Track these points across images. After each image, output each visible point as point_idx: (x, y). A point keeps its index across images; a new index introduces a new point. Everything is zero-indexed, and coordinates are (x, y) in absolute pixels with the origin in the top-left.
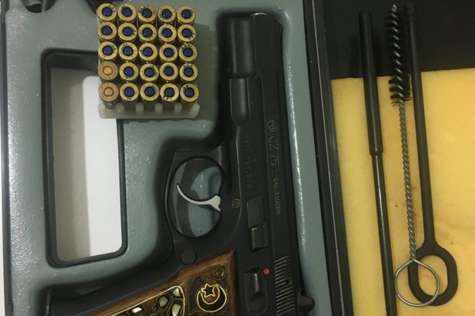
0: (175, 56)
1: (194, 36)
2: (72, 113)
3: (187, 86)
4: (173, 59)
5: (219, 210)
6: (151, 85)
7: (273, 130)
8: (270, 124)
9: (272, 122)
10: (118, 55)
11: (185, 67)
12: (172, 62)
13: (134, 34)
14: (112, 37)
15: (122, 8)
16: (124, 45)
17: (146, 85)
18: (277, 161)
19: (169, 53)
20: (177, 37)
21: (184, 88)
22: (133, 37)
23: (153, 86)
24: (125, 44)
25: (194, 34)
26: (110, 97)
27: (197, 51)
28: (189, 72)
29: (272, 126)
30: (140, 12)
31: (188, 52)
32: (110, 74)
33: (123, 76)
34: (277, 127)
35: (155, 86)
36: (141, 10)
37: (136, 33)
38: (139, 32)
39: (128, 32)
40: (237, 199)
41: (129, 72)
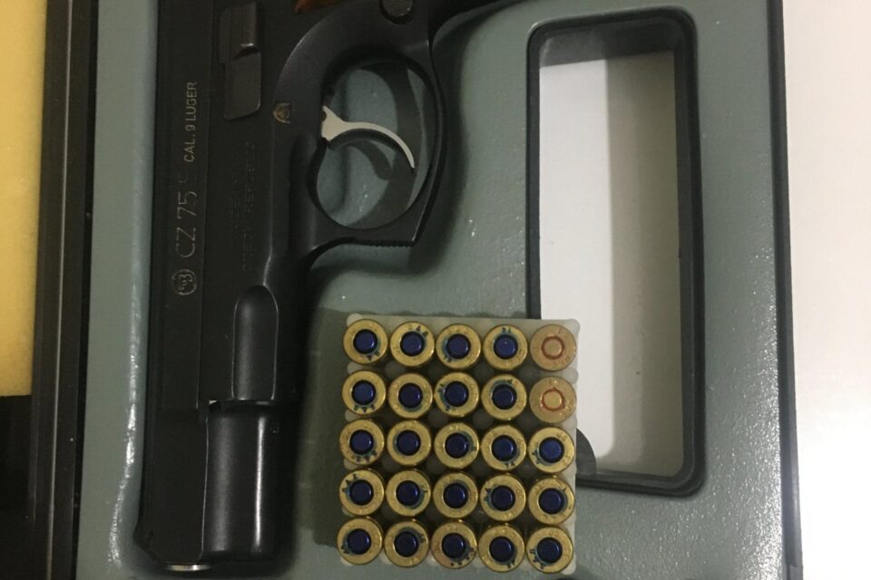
0: (393, 433)
1: (344, 485)
2: (638, 373)
3: (370, 358)
4: (400, 427)
5: (326, 109)
6: (454, 364)
7: (184, 273)
8: (189, 288)
9: (183, 292)
10: (528, 439)
11: (373, 407)
12: (403, 419)
13: (488, 490)
14: (541, 483)
15: (513, 562)
16: (513, 464)
17: (465, 363)
18: (182, 201)
19: (408, 443)
20: (386, 483)
21: (377, 353)
22: (490, 484)
23: (450, 361)
24: (511, 467)
25: (344, 490)
26: (551, 335)
27: (339, 445)
28: (364, 393)
29: (186, 283)
30: (472, 550)
31: (362, 443)
32: (550, 391)
33: (520, 388)
34: (173, 278)
35: (445, 361)
36: (470, 556)
37: (484, 494)
38: (476, 497)
39: (503, 498)
40: (284, 121)
41: (504, 397)
